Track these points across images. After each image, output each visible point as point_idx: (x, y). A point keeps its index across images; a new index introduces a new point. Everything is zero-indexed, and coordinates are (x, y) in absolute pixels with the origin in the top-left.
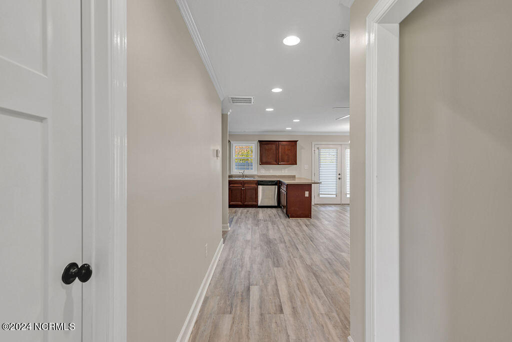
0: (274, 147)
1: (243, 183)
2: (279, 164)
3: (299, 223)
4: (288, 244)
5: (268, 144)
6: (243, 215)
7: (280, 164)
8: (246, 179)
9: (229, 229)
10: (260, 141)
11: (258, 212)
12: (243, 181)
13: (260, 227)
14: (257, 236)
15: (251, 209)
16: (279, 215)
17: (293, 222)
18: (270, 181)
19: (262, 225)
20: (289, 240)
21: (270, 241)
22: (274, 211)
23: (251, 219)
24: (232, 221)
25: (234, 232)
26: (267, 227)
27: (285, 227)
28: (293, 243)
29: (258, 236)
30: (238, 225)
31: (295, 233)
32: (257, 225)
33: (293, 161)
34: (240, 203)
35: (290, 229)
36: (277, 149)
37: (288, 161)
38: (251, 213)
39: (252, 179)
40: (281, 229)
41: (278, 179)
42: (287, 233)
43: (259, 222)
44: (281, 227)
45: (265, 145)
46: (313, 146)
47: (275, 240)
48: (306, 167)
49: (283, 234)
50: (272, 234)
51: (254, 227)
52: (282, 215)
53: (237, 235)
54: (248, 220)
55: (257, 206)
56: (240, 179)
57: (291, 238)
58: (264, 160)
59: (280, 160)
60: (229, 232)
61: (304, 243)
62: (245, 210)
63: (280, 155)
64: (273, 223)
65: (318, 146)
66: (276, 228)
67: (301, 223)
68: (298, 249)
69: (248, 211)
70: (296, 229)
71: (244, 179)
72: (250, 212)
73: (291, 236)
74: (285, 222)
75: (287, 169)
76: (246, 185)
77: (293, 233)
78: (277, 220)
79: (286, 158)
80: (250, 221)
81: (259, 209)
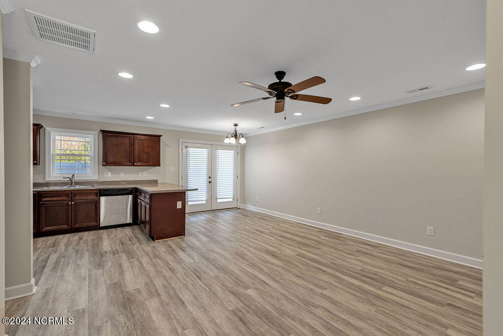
0: (126, 141)
1: (72, 194)
2: (134, 165)
3: (170, 247)
4: (164, 297)
5: (117, 136)
6: (70, 248)
7: (136, 166)
8: (77, 187)
9: (35, 289)
10: (103, 132)
11: (100, 239)
12: (71, 191)
13: (106, 268)
14: (102, 291)
15: (86, 233)
16: (136, 238)
17: (160, 246)
18: (121, 190)
19: (110, 264)
20: (165, 287)
21: (129, 299)
22: (128, 231)
23: (87, 255)
24: (44, 267)
25: (46, 293)
26: (120, 266)
27: (151, 259)
28: (172, 293)
29: (104, 293)
30: (59, 273)
31: (170, 269)
32: (100, 265)
33: (154, 161)
34: (65, 227)
35: (160, 262)
36: (132, 144)
37: (147, 162)
38: (86, 242)
39: (89, 187)
40: (145, 265)
41: (134, 186)
42: (157, 271)
43: (104, 259)
44: (145, 260)
45: (112, 138)
46: (180, 143)
47: (139, 291)
48: (172, 169)
49: (151, 275)
50: (132, 281)
51: (94, 272)
52: (141, 237)
53: (55, 300)
54: (81, 258)
55: (97, 227)
56: (65, 188)
57: (167, 281)
58: (110, 159)
59: (136, 159)
60: (34, 299)
61: (190, 287)
62: (75, 237)
63: (136, 152)
64: (130, 255)
65: (187, 144)
66: (136, 263)
67: (174, 246)
68: (183, 303)
69: (81, 239)
70: (169, 258)
71: (72, 188)
72: (85, 238)
73: (164, 277)
74: (149, 248)
75: (146, 173)
76: (77, 197)
77: (166, 268)
78: (136, 247)
79: (145, 157)
80: (85, 260)
81: (101, 231)
